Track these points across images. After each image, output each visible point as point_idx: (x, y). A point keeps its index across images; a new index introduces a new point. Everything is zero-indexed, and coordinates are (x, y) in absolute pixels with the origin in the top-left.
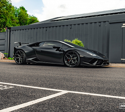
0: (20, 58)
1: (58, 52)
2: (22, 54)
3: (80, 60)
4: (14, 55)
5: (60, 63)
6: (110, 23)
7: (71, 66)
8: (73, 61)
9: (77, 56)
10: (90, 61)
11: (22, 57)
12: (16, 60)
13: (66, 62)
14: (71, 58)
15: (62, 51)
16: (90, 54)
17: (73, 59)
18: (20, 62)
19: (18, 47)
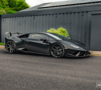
0: (11, 48)
1: (45, 43)
2: (12, 44)
3: (65, 51)
4: (5, 45)
5: (47, 53)
6: (92, 14)
7: (56, 57)
8: (58, 52)
9: (62, 48)
10: (74, 52)
11: (13, 47)
12: (8, 50)
13: (52, 53)
14: (57, 50)
15: (48, 43)
16: (74, 46)
17: (58, 51)
18: (11, 51)
19: (9, 37)
